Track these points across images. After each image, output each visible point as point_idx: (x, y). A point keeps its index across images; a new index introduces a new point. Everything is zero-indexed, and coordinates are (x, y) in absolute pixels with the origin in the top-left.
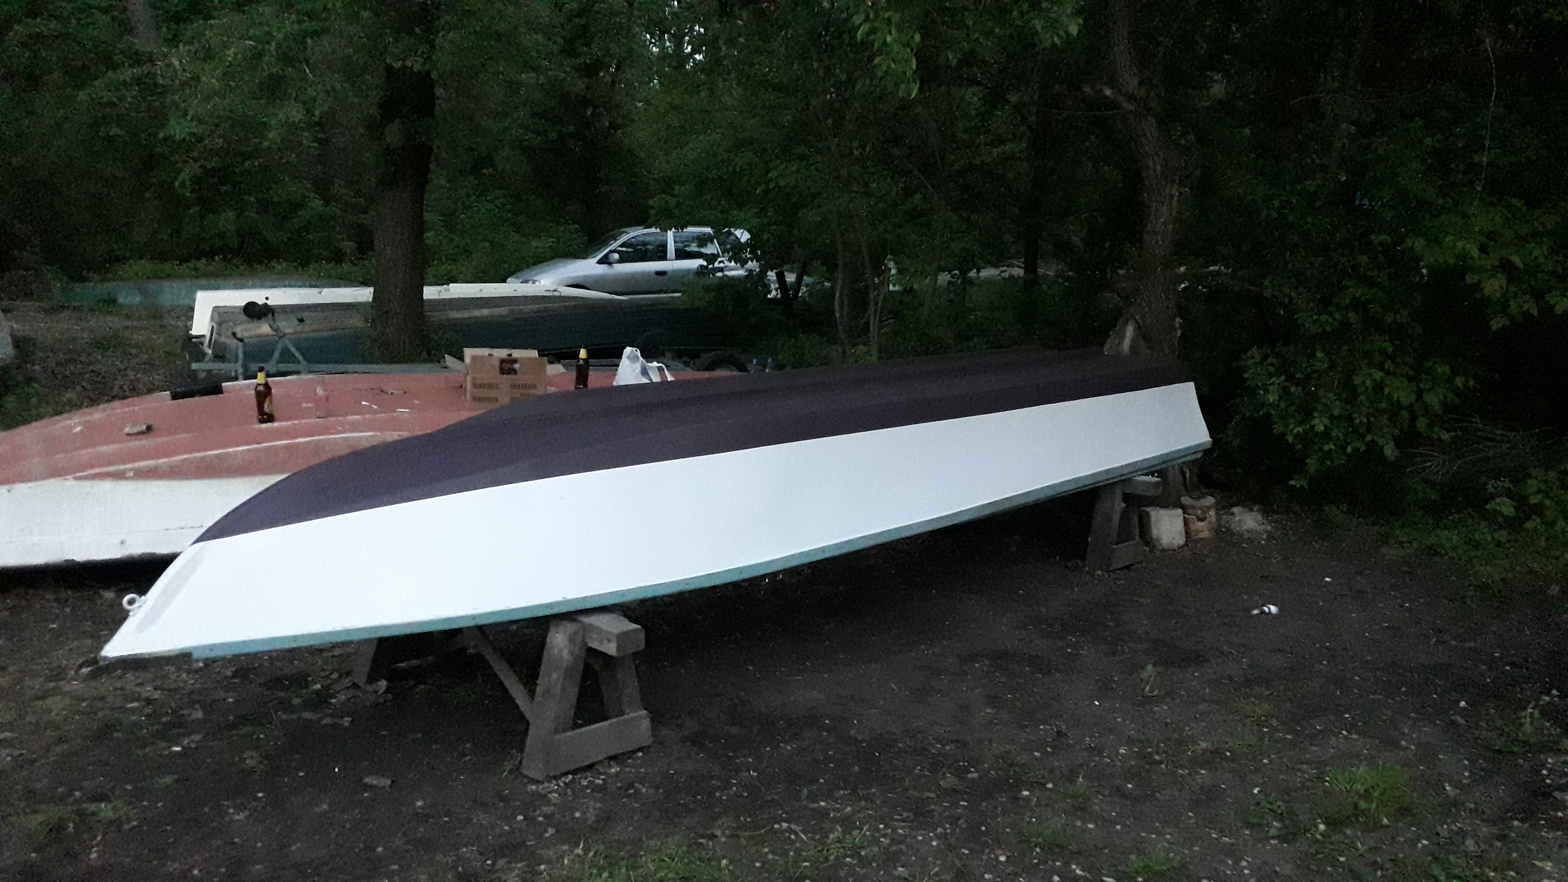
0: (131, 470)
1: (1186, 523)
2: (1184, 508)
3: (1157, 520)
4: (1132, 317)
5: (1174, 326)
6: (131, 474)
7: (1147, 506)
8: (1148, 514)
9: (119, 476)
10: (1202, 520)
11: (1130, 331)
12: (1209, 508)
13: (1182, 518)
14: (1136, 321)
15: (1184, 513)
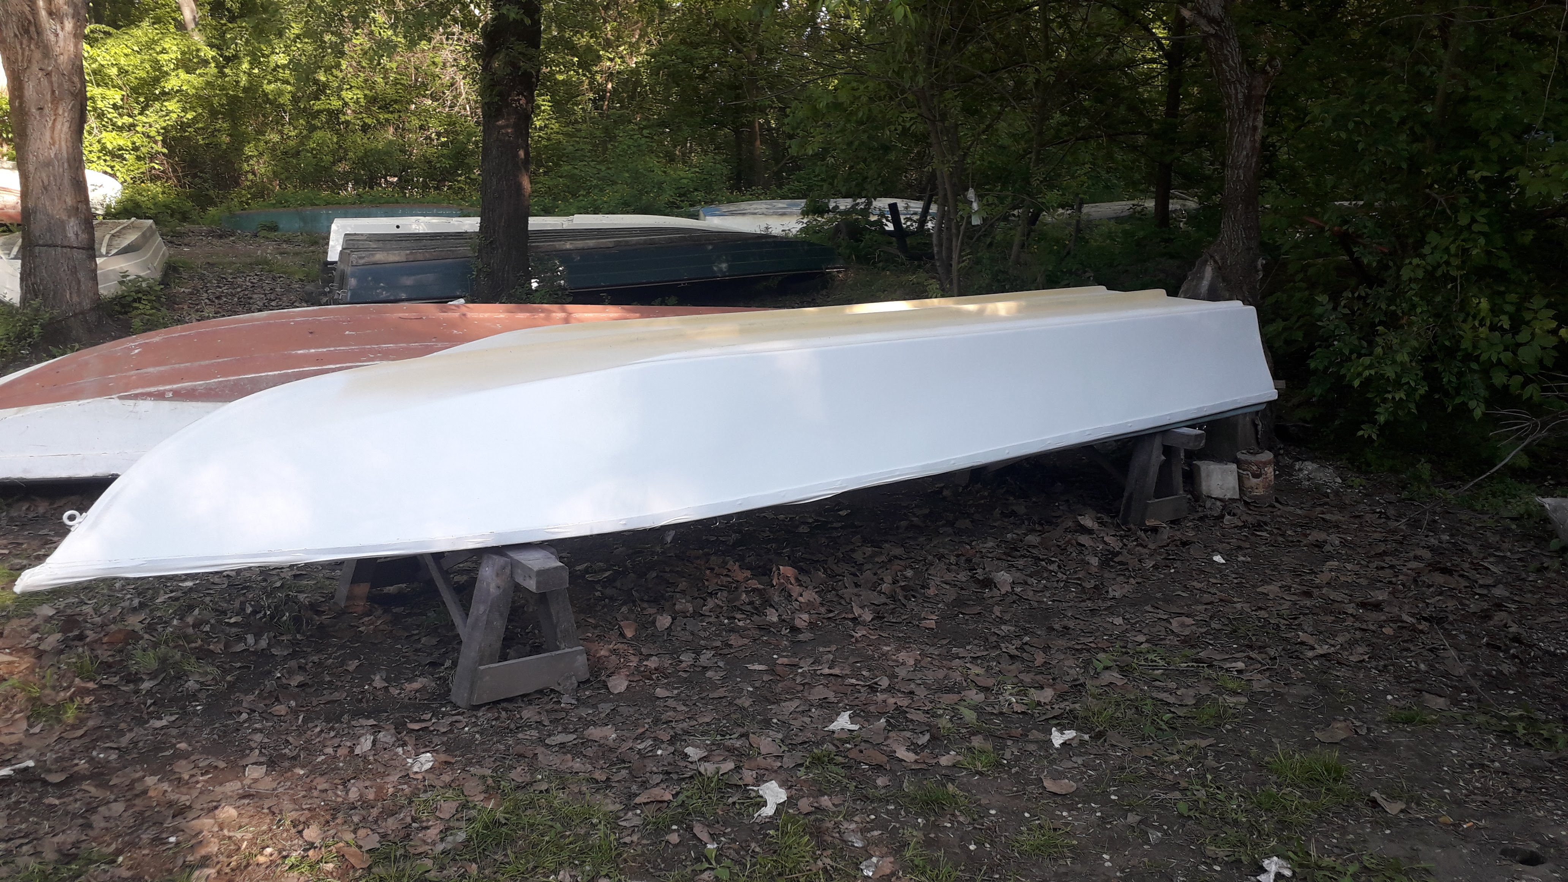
0: (171, 390)
1: (1240, 478)
2: (1238, 462)
3: (1208, 476)
4: (1212, 257)
5: (1256, 267)
6: (171, 395)
7: (1200, 459)
8: (1199, 467)
9: (160, 396)
10: (1256, 476)
11: (1208, 272)
12: (1265, 464)
13: (1236, 474)
14: (1215, 262)
15: (1238, 468)
